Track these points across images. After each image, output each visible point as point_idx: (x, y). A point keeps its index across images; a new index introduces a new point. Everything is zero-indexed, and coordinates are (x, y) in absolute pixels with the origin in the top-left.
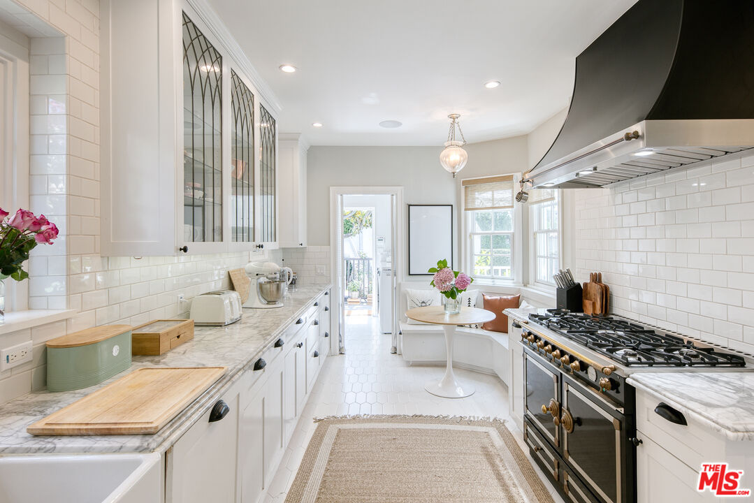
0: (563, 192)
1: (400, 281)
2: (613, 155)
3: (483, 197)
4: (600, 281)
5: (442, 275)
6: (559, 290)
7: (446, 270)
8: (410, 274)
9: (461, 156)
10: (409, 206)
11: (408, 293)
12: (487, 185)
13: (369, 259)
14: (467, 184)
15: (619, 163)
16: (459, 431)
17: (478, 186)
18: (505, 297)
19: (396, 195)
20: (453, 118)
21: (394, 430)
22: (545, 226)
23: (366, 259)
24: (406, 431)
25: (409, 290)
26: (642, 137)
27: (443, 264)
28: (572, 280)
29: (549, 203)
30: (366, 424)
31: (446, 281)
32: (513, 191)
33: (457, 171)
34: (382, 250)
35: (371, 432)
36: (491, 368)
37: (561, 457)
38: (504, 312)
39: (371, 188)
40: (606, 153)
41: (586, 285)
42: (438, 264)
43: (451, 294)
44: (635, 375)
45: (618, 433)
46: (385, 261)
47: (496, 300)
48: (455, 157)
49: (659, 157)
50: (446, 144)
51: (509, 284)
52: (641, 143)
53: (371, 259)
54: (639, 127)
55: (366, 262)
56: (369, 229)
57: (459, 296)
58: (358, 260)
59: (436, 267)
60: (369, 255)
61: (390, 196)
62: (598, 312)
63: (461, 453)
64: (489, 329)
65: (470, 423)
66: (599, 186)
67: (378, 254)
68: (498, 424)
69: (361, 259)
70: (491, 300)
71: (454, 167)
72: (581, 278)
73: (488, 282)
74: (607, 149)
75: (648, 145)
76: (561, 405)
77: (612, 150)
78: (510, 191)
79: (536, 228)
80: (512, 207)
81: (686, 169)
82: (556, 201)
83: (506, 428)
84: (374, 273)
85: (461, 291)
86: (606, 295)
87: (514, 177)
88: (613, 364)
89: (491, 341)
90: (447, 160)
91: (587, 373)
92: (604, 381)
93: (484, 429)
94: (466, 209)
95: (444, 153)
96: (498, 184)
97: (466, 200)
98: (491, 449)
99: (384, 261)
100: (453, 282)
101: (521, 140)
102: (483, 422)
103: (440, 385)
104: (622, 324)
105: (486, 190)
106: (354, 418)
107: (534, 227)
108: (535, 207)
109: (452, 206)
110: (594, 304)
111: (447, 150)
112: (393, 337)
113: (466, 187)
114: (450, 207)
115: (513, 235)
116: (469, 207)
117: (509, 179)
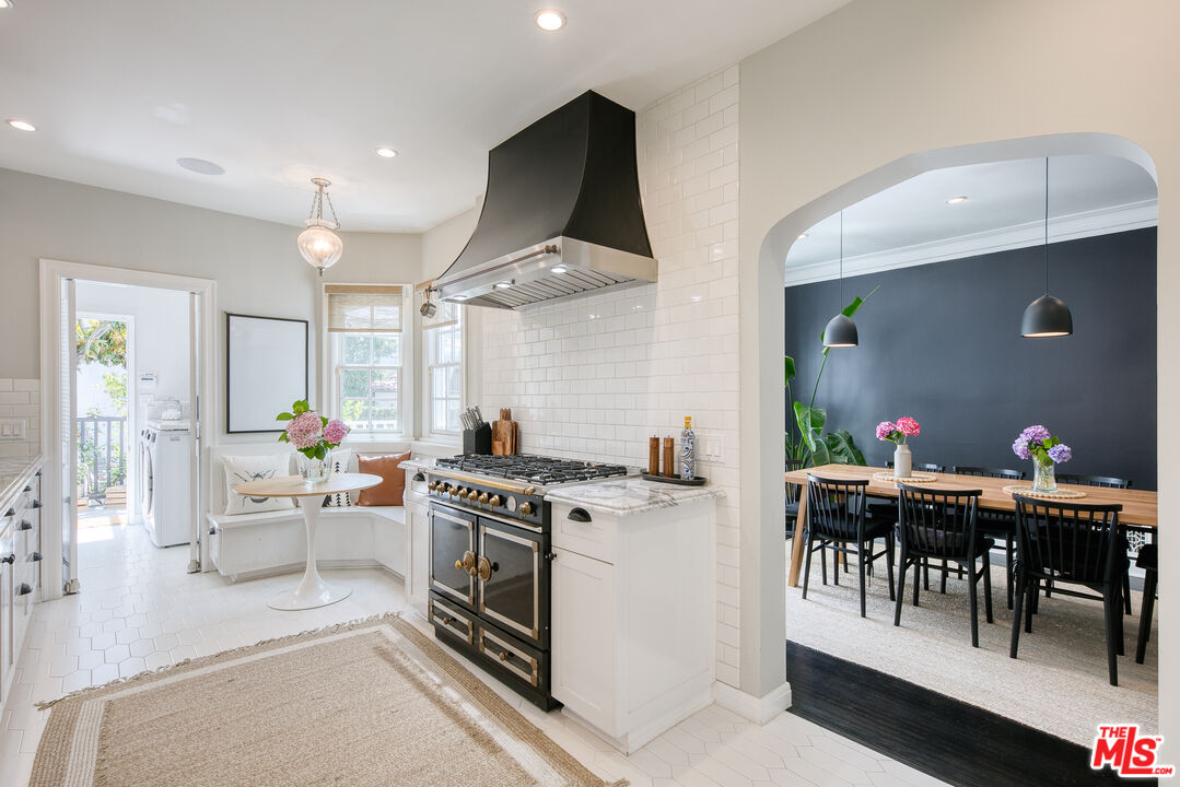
0: (467, 310)
1: (208, 443)
2: (520, 272)
3: (357, 313)
4: (510, 419)
5: (302, 423)
6: (466, 433)
7: (309, 415)
8: (228, 432)
9: (334, 244)
10: (229, 315)
11: (228, 463)
12: (364, 297)
14: (335, 292)
15: (531, 280)
16: (338, 641)
17: (350, 296)
18: (391, 456)
19: (201, 294)
20: (321, 185)
21: (228, 670)
22: (443, 360)
24: (248, 666)
25: (230, 458)
26: (559, 253)
27: (301, 407)
28: (480, 419)
29: (448, 328)
30: (168, 679)
31: (308, 431)
32: (401, 308)
33: (327, 266)
34: (152, 398)
35: (182, 686)
36: (371, 557)
37: (476, 614)
38: (399, 466)
39: (146, 275)
40: (514, 269)
41: (495, 423)
42: (294, 406)
43: (316, 451)
44: (552, 492)
45: (536, 554)
47: (378, 461)
48: (321, 245)
49: (569, 279)
50: (308, 222)
51: (395, 438)
52: (558, 259)
54: (558, 241)
55: (102, 425)
57: (330, 454)
59: (291, 411)
61: (186, 295)
62: (508, 453)
63: (346, 664)
64: (368, 503)
65: (351, 628)
66: (510, 307)
67: (143, 405)
68: (392, 619)
70: (371, 462)
71: (321, 260)
72: (490, 416)
73: (366, 438)
74: (515, 265)
75: (564, 261)
76: (477, 555)
77: (520, 266)
78: (397, 309)
79: (431, 361)
80: (401, 331)
81: (587, 296)
82: (458, 326)
83: (403, 620)
85: (332, 446)
86: (516, 432)
87: (404, 290)
88: (531, 487)
89: (372, 519)
90: (309, 247)
91: (506, 507)
92: (526, 505)
93: (373, 629)
94: (330, 330)
95: (304, 235)
96: (381, 296)
97: (330, 316)
98: (386, 646)
99: (155, 417)
100: (320, 433)
101: (412, 239)
102: (370, 622)
103: (297, 593)
104: (533, 459)
105: (361, 304)
106: (137, 678)
107: (430, 359)
108: (431, 332)
109: (307, 322)
110: (504, 445)
111: (311, 231)
112: (194, 543)
113: (331, 296)
114: (304, 324)
115: (401, 370)
116: (336, 326)
117: (396, 291)
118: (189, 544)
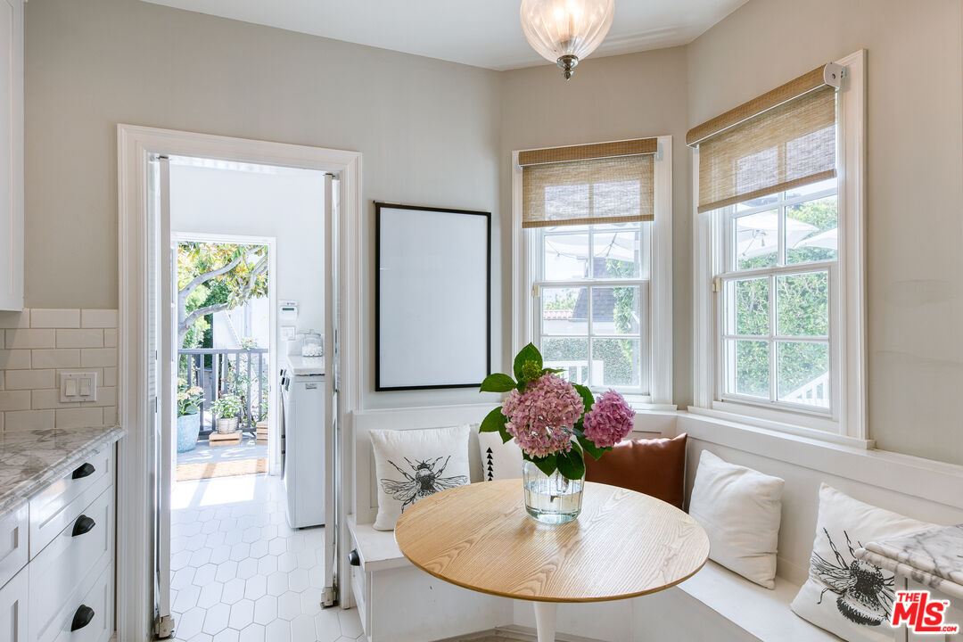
1: (349, 406)
8: (378, 389)
10: (378, 206)
11: (378, 442)
13: (260, 352)
19: (341, 175)
23: (253, 350)
34: (291, 331)
46: (300, 354)
51: (639, 405)
53: (266, 351)
55: (254, 357)
56: (264, 298)
58: (238, 352)
60: (262, 345)
67: (283, 338)
69: (245, 350)
79: (716, 267)
80: (650, 217)
84: (273, 380)
87: (658, 145)
94: (526, 224)
97: (525, 201)
99: (296, 354)
107: (713, 265)
108: (715, 215)
109: (488, 215)
112: (329, 526)
113: (526, 169)
114: (484, 218)
115: (647, 287)
116: (534, 218)
117: (645, 147)
118: (323, 526)
